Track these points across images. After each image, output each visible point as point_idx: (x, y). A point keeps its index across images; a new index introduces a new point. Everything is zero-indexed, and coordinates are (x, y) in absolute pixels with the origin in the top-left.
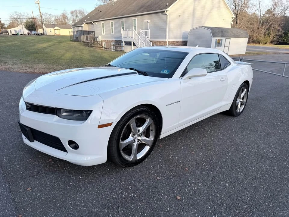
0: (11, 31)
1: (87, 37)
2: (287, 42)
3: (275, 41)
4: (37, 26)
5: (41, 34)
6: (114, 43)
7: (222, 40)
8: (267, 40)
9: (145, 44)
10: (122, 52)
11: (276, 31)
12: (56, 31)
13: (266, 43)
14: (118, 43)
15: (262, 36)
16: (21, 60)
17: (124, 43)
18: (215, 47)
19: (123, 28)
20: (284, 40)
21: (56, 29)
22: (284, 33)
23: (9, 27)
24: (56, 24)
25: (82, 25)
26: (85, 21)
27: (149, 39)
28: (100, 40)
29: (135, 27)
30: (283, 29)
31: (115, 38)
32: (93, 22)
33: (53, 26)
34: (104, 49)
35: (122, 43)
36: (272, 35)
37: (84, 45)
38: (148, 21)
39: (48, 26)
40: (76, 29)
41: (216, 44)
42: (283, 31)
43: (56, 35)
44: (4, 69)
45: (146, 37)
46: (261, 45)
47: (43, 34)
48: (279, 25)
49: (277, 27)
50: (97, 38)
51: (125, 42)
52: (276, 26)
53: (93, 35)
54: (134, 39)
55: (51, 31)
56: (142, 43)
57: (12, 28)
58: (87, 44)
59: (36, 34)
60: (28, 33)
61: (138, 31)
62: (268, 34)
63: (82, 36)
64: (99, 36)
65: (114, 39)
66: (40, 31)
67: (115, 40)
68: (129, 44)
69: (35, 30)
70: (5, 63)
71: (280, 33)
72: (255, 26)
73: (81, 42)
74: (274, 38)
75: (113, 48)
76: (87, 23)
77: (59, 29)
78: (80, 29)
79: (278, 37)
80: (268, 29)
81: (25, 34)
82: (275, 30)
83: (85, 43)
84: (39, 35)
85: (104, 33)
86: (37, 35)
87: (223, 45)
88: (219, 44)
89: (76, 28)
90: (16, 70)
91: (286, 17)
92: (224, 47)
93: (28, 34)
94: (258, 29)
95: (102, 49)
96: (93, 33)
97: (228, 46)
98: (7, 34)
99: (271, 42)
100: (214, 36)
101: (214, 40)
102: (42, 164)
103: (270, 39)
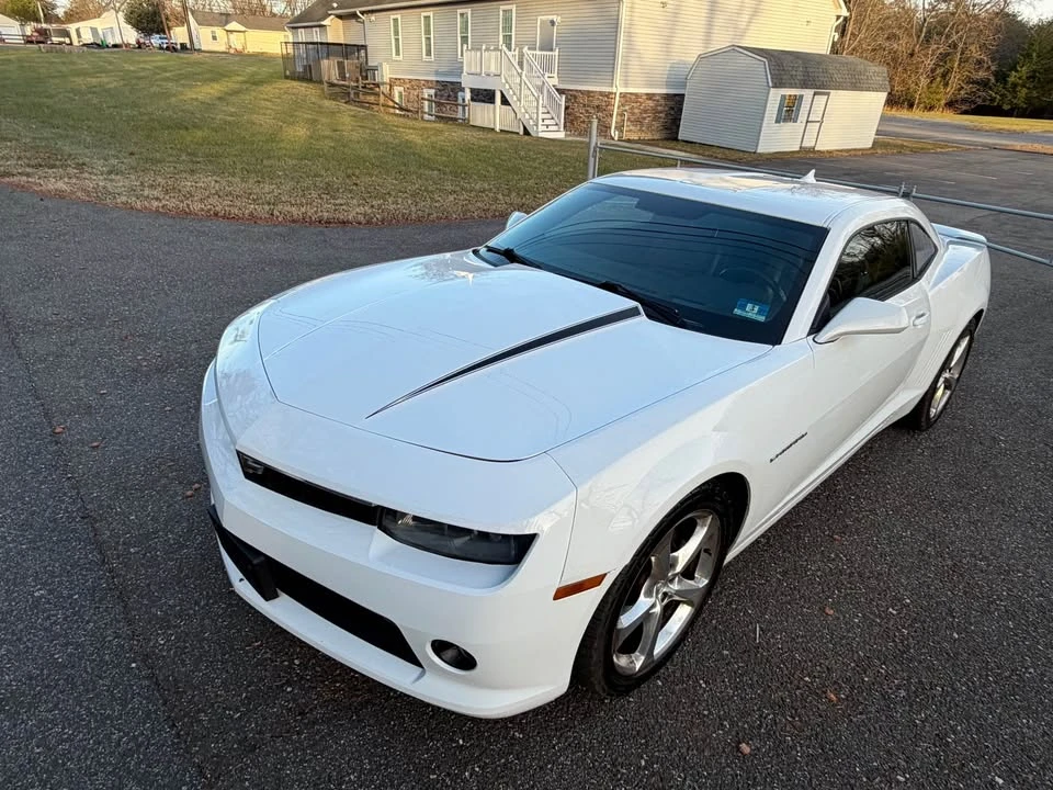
0: (78, 31)
1: (341, 66)
2: (1001, 107)
3: (964, 101)
4: (167, 19)
5: (183, 46)
6: (432, 92)
7: (802, 97)
8: (938, 97)
9: (541, 102)
10: (460, 125)
11: (970, 66)
12: (233, 37)
13: (931, 108)
14: (448, 91)
15: (924, 81)
16: (132, 154)
17: (468, 96)
18: (777, 121)
19: (465, 39)
20: (993, 100)
21: (231, 31)
22: (996, 74)
23: (71, 16)
24: (231, 11)
25: (323, 23)
26: (333, 9)
27: (555, 81)
28: (386, 80)
29: (508, 39)
30: (993, 59)
31: (437, 73)
32: (362, 13)
33: (224, 19)
34: (397, 111)
35: (460, 94)
36: (955, 80)
37: (333, 97)
38: (555, 18)
39: (208, 19)
40: (303, 36)
41: (780, 110)
42: (993, 68)
43: (232, 51)
44: (79, 194)
45: (547, 75)
46: (917, 114)
47: (188, 46)
48: (982, 47)
49: (975, 52)
50: (374, 69)
51: (472, 90)
52: (973, 48)
53: (363, 60)
54: (504, 81)
55: (214, 38)
56: (531, 98)
57: (81, 19)
58: (341, 93)
59: (165, 46)
60: (138, 42)
61: (517, 53)
62: (944, 76)
63: (325, 63)
64: (381, 65)
65: (434, 79)
66: (179, 35)
67: (437, 81)
68: (484, 96)
69: (161, 31)
70: (81, 166)
71: (982, 74)
72: (902, 46)
73: (321, 82)
74: (959, 90)
75: (430, 107)
76: (340, 17)
77: (244, 32)
78: (316, 36)
79: (974, 88)
80: (944, 57)
81: (127, 45)
82: (967, 61)
83: (337, 90)
84: (175, 50)
85: (398, 53)
86: (168, 48)
87: (802, 117)
89: (303, 30)
90: (124, 199)
91: (1008, 15)
92: (807, 122)
93: (140, 45)
94: (912, 55)
95: (392, 110)
96: (362, 53)
97: (819, 119)
98: (67, 40)
99: (950, 105)
100: (778, 84)
101: (775, 96)
102: (305, 670)
103: (946, 94)
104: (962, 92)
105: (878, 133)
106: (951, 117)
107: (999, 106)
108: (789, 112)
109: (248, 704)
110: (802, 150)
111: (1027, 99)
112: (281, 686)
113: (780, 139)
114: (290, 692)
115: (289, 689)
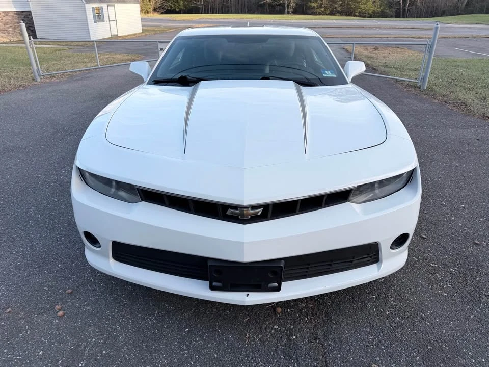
3: (160, 8)
7: (102, 8)
8: (148, 7)
13: (148, 12)
18: (95, 22)
20: (171, 7)
74: (156, 3)
87: (106, 19)
88: (99, 16)
92: (110, 21)
97: (115, 19)
99: (155, 10)
101: (89, 7)
102: (285, 326)
103: (152, 5)
104: (158, 4)
105: (142, 26)
106: (157, 16)
107: (175, 10)
109: (291, 357)
110: (112, 37)
111: (184, 5)
112: (289, 340)
113: (99, 32)
114: (296, 338)
115: (294, 337)
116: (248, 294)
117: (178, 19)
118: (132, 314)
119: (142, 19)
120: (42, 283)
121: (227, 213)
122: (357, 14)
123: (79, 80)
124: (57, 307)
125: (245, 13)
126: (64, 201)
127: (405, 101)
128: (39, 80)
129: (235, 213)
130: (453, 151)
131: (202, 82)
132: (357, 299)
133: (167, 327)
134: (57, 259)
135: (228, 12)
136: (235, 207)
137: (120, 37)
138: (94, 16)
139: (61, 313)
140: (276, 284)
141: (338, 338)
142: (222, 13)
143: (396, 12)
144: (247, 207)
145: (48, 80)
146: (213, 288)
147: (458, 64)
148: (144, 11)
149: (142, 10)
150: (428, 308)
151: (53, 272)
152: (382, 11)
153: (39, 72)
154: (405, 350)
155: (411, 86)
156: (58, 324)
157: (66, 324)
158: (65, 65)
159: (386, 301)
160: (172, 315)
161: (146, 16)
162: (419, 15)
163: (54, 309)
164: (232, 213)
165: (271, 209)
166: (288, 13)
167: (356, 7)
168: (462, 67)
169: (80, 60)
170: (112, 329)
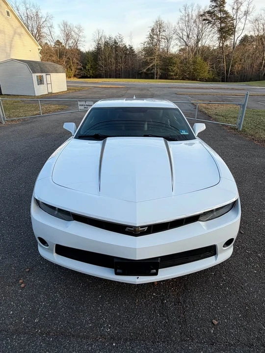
3: (78, 75)
7: (42, 76)
11: (75, 64)
13: (70, 77)
18: (38, 84)
20: (85, 74)
22: (83, 66)
30: (81, 62)
36: (73, 69)
48: (77, 59)
52: (74, 59)
62: (70, 67)
71: (79, 67)
79: (79, 71)
87: (45, 83)
92: (47, 84)
97: (50, 83)
99: (75, 76)
100: (34, 72)
101: (35, 76)
102: (160, 294)
103: (72, 73)
104: (76, 72)
105: (67, 86)
106: (76, 80)
107: (87, 76)
108: (41, 81)
109: (164, 315)
110: (49, 93)
111: (93, 73)
112: (162, 303)
113: (41, 90)
114: (167, 302)
115: (165, 301)
116: (138, 278)
117: (89, 81)
118: (66, 285)
119: (67, 82)
120: (11, 265)
121: (126, 230)
122: (198, 79)
123: (29, 123)
124: (21, 281)
125: (130, 78)
126: (22, 207)
127: (229, 138)
128: (4, 123)
129: (131, 230)
130: (258, 173)
131: (108, 138)
132: (203, 275)
133: (88, 295)
134: (19, 248)
135: (119, 78)
136: (131, 227)
137: (54, 93)
138: (38, 81)
139: (23, 285)
140: (155, 271)
141: (192, 301)
142: (116, 78)
143: (222, 78)
144: (138, 227)
145: (10, 123)
146: (117, 274)
147: (261, 113)
148: (68, 77)
149: (67, 76)
150: (245, 281)
151: (17, 257)
152: (213, 78)
153: (4, 118)
154: (232, 310)
155: (232, 129)
156: (21, 293)
157: (26, 293)
158: (20, 113)
159: (220, 277)
160: (91, 286)
161: (69, 80)
162: (236, 81)
163: (18, 282)
164: (129, 230)
165: (152, 227)
166: (157, 78)
167: (198, 75)
168: (262, 115)
169: (29, 109)
170: (54, 296)
